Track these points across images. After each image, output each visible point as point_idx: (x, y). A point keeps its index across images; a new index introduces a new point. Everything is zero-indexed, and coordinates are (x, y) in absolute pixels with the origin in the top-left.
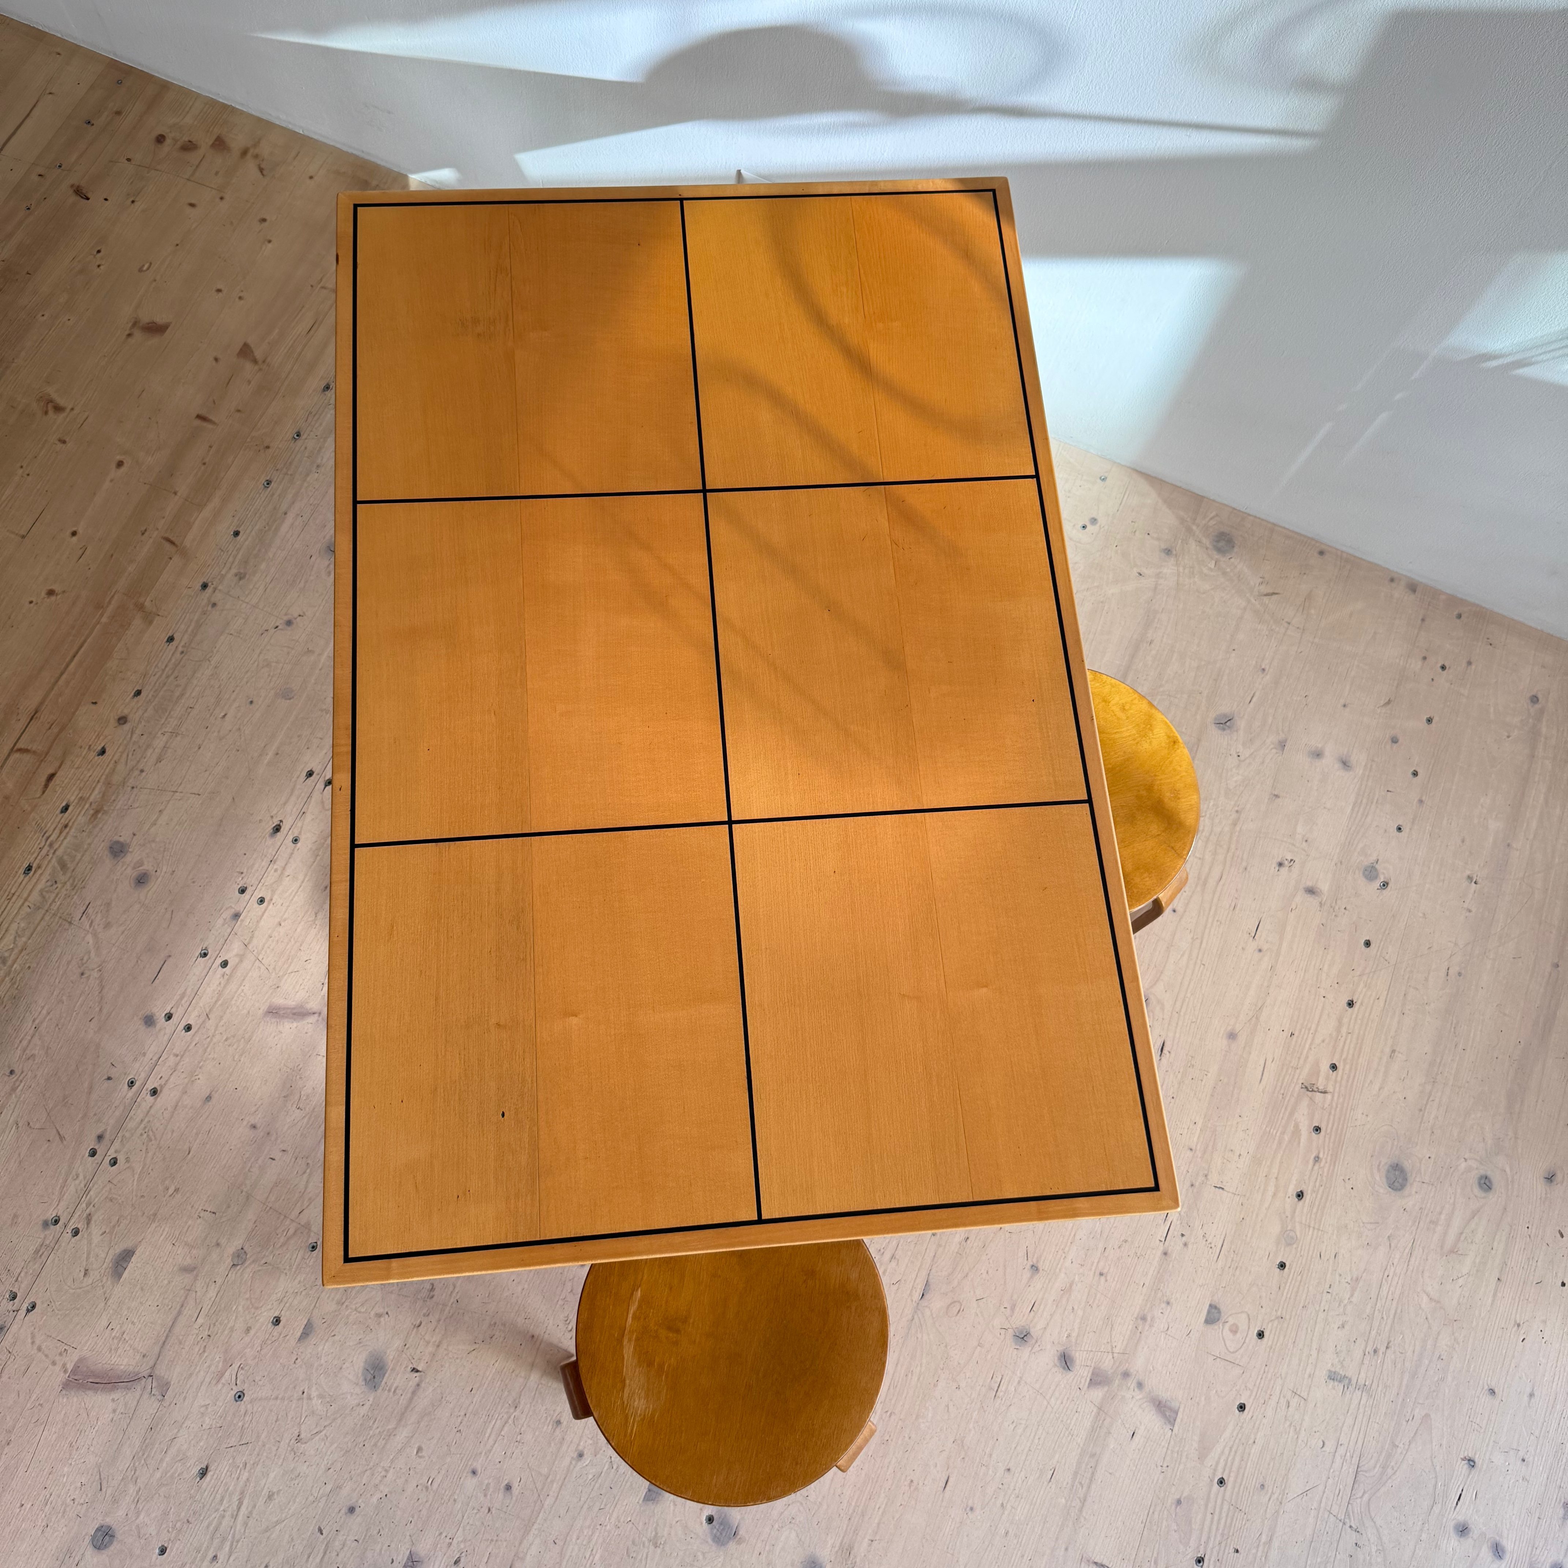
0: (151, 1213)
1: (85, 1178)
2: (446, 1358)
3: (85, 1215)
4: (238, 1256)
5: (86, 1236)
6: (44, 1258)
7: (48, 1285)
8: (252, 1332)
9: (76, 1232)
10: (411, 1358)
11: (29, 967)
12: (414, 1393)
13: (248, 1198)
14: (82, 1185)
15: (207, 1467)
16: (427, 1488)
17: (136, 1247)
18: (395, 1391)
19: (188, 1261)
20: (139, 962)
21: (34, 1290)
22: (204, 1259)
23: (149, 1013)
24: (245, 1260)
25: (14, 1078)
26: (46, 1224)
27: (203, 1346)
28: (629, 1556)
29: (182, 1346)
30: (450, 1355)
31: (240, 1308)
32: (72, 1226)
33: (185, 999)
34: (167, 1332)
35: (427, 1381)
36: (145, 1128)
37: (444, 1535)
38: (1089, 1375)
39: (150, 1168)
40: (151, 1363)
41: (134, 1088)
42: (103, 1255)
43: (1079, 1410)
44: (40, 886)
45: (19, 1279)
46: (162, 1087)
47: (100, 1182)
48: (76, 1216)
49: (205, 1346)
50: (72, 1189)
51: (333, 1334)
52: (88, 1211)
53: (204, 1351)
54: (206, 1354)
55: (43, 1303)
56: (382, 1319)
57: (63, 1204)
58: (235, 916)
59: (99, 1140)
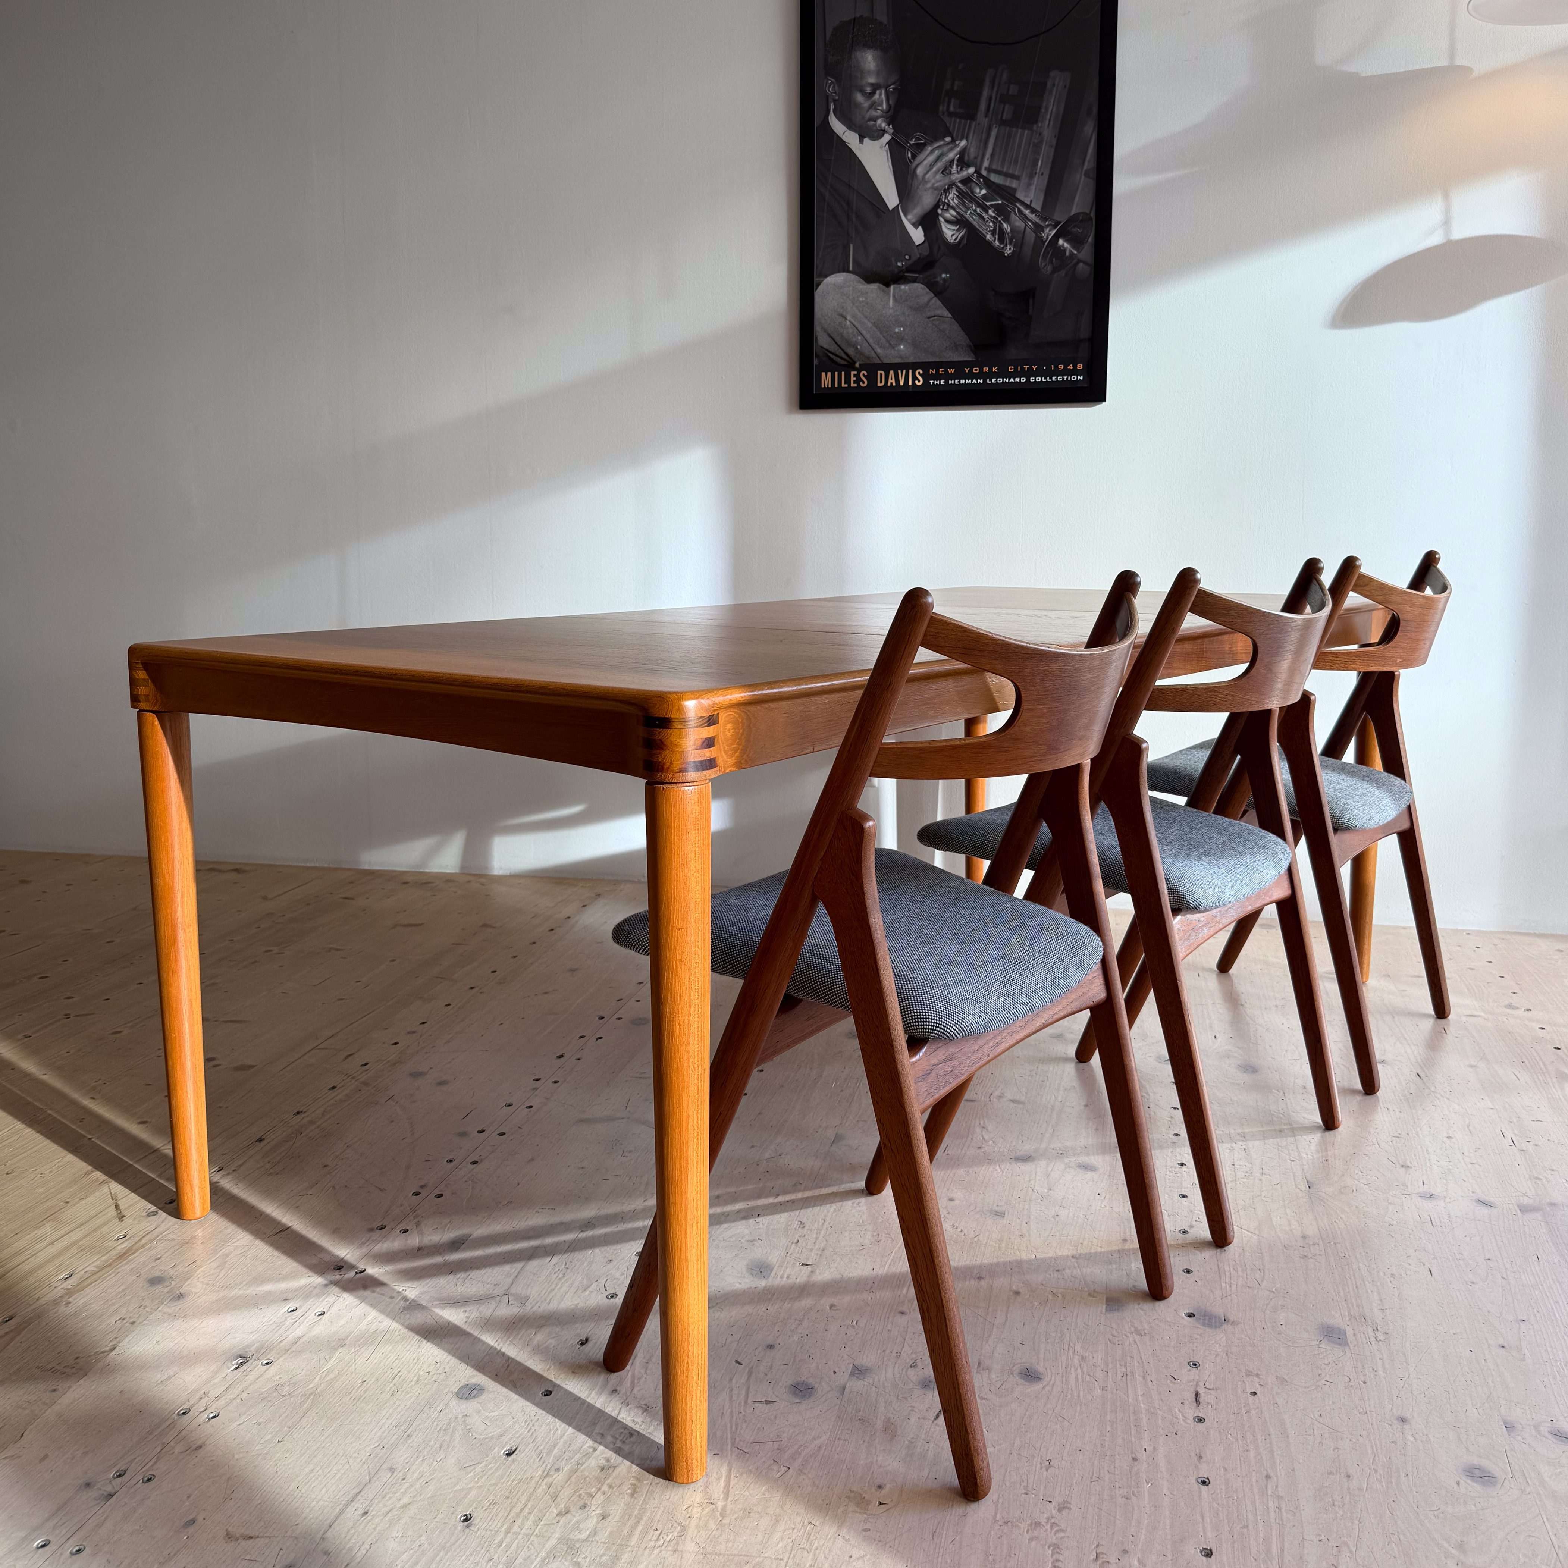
0: (485, 1215)
1: (410, 1206)
2: (835, 1256)
3: (414, 1222)
4: (586, 1227)
5: (416, 1232)
6: (371, 1246)
8: (614, 1263)
9: (405, 1231)
11: (338, 1123)
13: (587, 1200)
14: (408, 1208)
15: (587, 1340)
16: (853, 1327)
17: (474, 1232)
19: (533, 1234)
20: (447, 1112)
21: (362, 1263)
23: (461, 1131)
24: (594, 1228)
25: (329, 1168)
26: (371, 1230)
27: (561, 1274)
28: (1115, 1344)
32: (400, 1228)
33: (496, 1123)
35: (821, 1269)
36: (469, 1178)
37: (888, 1351)
38: (1516, 1208)
39: (479, 1195)
40: (506, 1288)
41: (453, 1164)
42: (437, 1239)
43: (1525, 1224)
44: (344, 1093)
46: (482, 1161)
47: (426, 1206)
48: (406, 1221)
49: (564, 1274)
50: (397, 1211)
52: (416, 1220)
53: (564, 1276)
54: (565, 1278)
55: (373, 1268)
56: (755, 1243)
57: (388, 1220)
58: (534, 1089)
59: (422, 1187)
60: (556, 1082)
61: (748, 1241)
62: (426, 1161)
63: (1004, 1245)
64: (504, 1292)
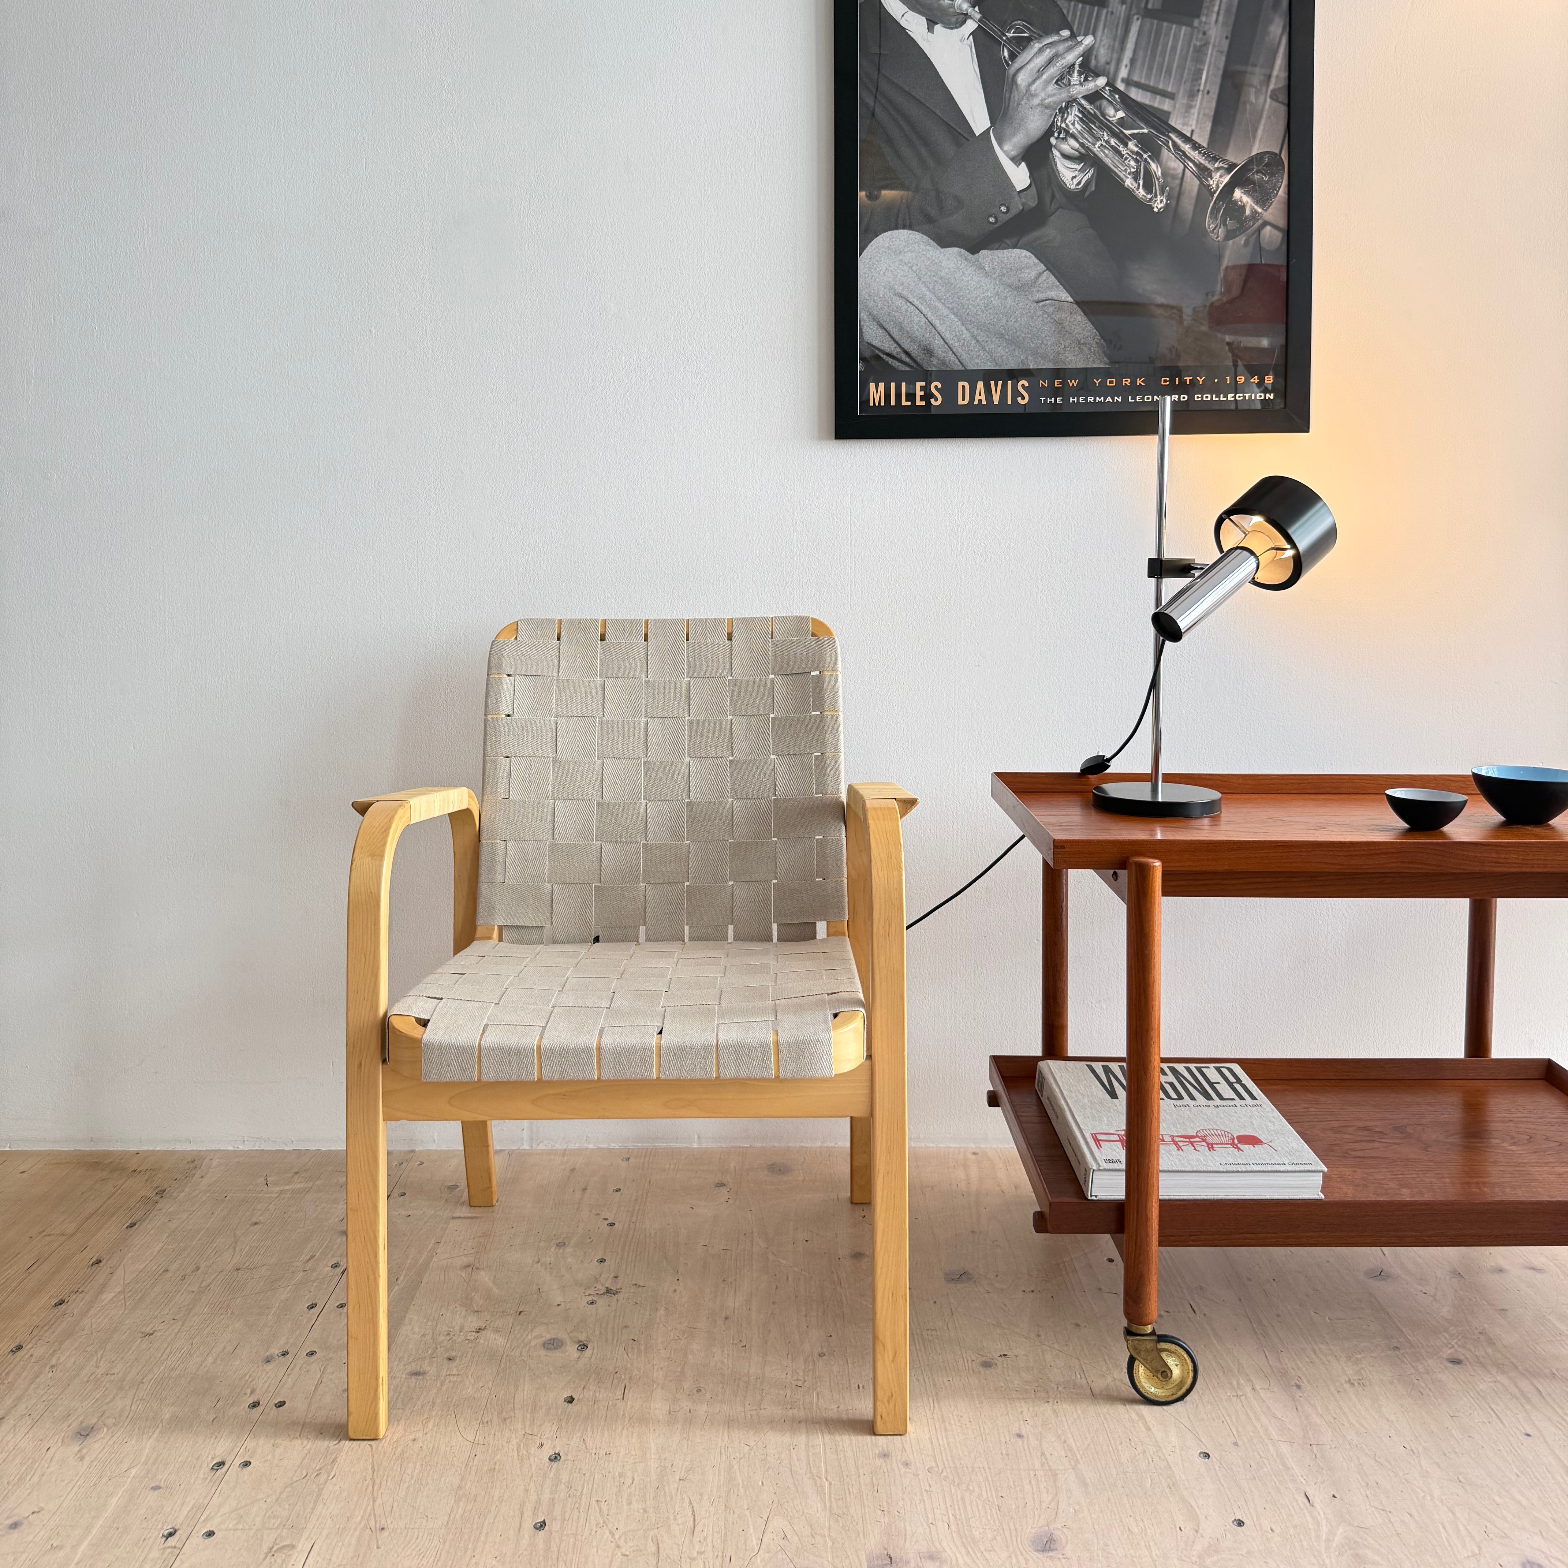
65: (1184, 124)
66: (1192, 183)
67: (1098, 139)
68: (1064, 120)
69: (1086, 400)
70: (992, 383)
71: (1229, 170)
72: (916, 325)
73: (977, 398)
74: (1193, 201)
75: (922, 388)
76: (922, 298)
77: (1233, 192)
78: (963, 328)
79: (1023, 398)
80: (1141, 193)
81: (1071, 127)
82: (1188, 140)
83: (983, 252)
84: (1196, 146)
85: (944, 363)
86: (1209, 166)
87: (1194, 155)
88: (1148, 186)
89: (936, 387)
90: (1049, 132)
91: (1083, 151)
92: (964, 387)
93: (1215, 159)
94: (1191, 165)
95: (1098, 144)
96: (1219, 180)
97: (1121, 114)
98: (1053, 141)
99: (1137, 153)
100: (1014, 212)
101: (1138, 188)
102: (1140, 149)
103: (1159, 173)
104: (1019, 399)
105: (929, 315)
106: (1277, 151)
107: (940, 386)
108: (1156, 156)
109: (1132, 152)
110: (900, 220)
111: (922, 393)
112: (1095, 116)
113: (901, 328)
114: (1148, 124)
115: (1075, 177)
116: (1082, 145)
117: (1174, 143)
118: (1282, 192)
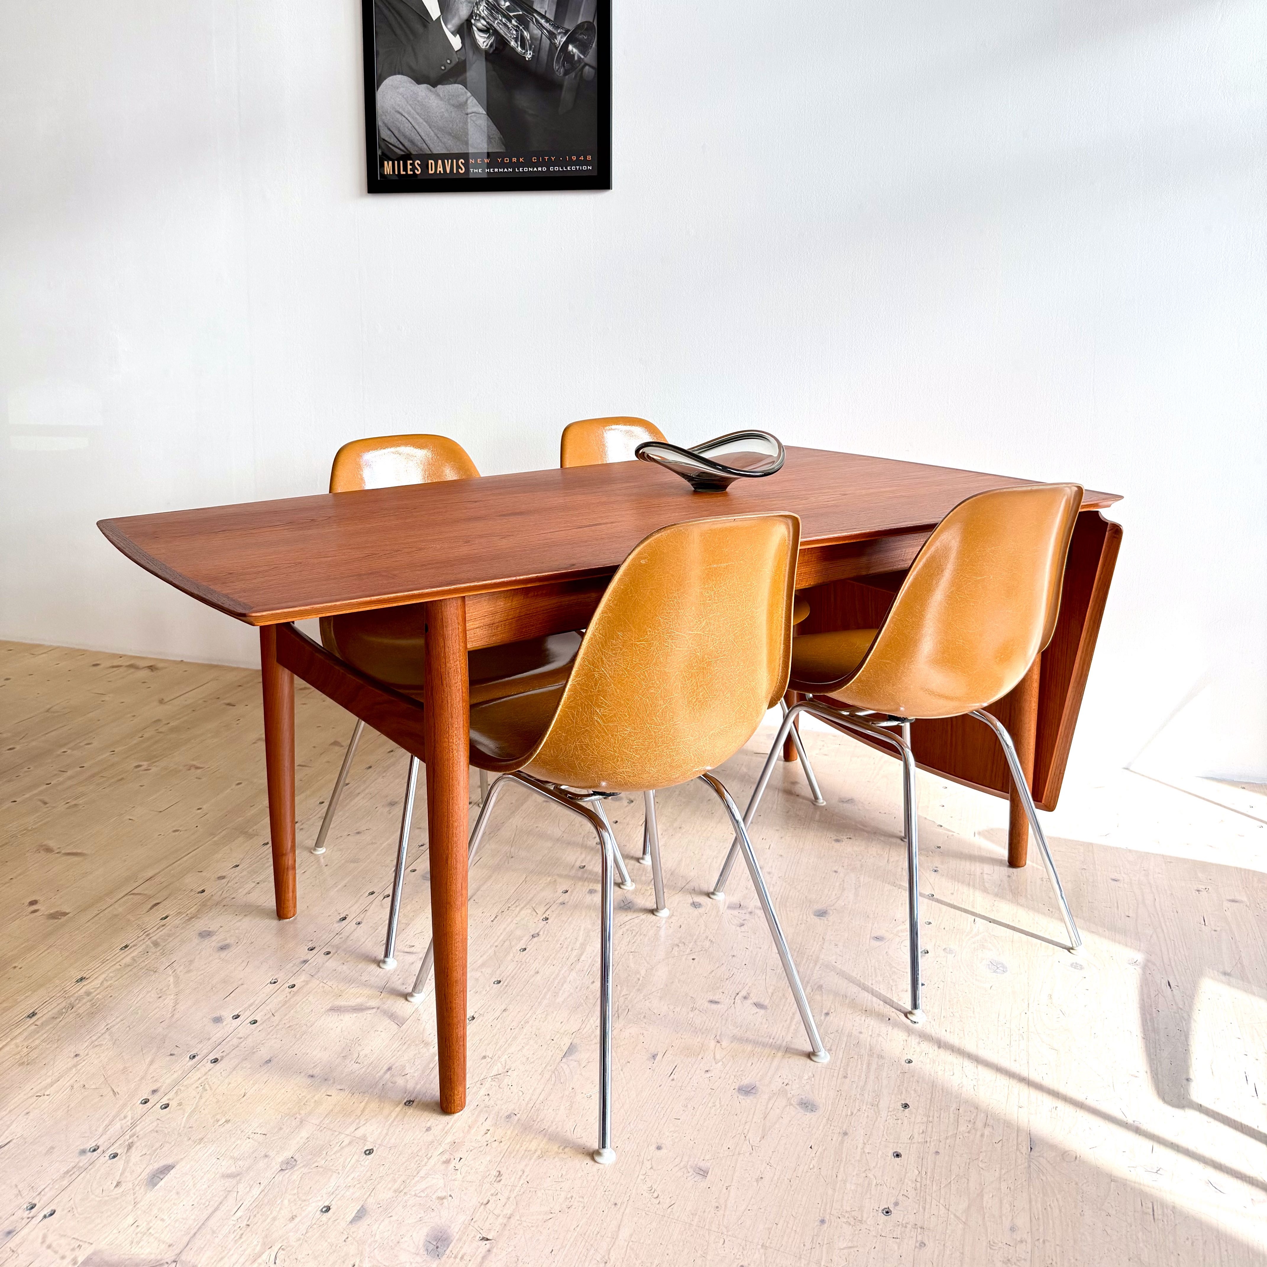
0: (197, 1138)
1: (132, 1118)
2: (519, 1227)
3: (127, 1143)
4: (288, 1163)
5: (124, 1158)
6: (74, 1176)
7: (73, 1196)
8: (297, 1220)
9: (115, 1156)
10: (479, 1229)
11: (111, 996)
12: (484, 1258)
13: (301, 1122)
14: (129, 1123)
17: (177, 1163)
18: (462, 1258)
19: (233, 1169)
20: (214, 989)
21: (56, 1201)
22: (249, 1167)
23: (218, 1015)
24: (295, 1166)
25: (78, 1058)
26: (83, 1152)
27: (240, 1234)
29: (215, 1235)
30: (525, 1224)
31: (286, 1202)
32: (111, 1151)
33: (253, 1006)
34: (200, 1224)
35: (499, 1246)
36: (202, 1083)
39: (203, 1108)
40: (177, 1251)
41: (194, 1060)
42: (139, 1171)
44: (132, 955)
45: (43, 1193)
46: (222, 1057)
47: (147, 1121)
48: (119, 1142)
49: (242, 1234)
50: (118, 1126)
51: (389, 1216)
52: (130, 1141)
53: (241, 1238)
54: (242, 1240)
55: (63, 1210)
56: (445, 1201)
57: (105, 1137)
58: (305, 961)
59: (154, 1092)
60: (328, 953)
61: (439, 1198)
62: (171, 1055)
63: (696, 1220)
64: (173, 1258)
65: (541, 8)
66: (546, 42)
67: (496, 19)
68: (478, 9)
69: (494, 170)
70: (446, 161)
71: (565, 34)
72: (407, 129)
73: (439, 169)
74: (547, 53)
75: (411, 164)
76: (409, 113)
77: (568, 46)
78: (430, 130)
79: (462, 170)
80: (519, 49)
81: (482, 13)
82: (543, 17)
83: (439, 86)
84: (548, 20)
85: (421, 150)
86: (555, 32)
87: (547, 25)
88: (523, 46)
89: (418, 163)
90: (471, 16)
91: (488, 26)
92: (431, 163)
93: (558, 28)
94: (545, 31)
95: (496, 22)
96: (561, 40)
97: (508, 4)
98: (473, 21)
99: (517, 26)
100: (454, 63)
101: (518, 47)
102: (519, 24)
103: (528, 38)
104: (460, 170)
105: (413, 123)
106: (591, 21)
107: (419, 163)
108: (527, 28)
109: (514, 25)
110: (397, 69)
111: (411, 167)
112: (494, 6)
113: (399, 130)
114: (522, 9)
115: (485, 42)
116: (488, 23)
117: (536, 19)
118: (594, 45)
